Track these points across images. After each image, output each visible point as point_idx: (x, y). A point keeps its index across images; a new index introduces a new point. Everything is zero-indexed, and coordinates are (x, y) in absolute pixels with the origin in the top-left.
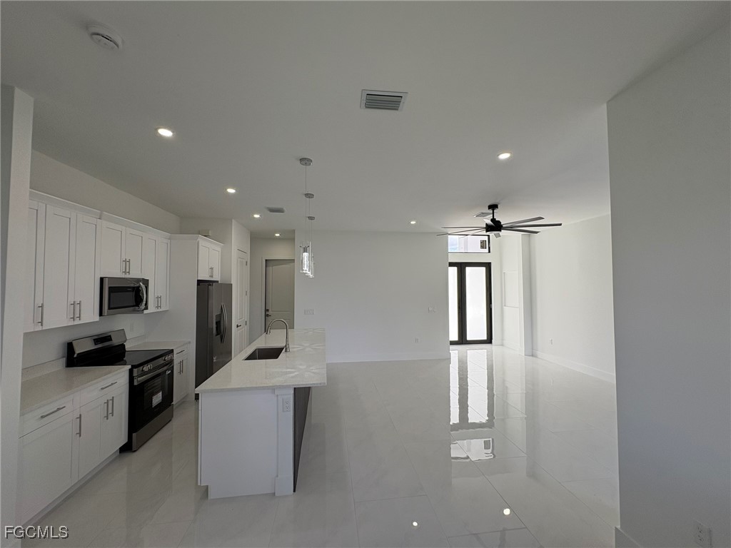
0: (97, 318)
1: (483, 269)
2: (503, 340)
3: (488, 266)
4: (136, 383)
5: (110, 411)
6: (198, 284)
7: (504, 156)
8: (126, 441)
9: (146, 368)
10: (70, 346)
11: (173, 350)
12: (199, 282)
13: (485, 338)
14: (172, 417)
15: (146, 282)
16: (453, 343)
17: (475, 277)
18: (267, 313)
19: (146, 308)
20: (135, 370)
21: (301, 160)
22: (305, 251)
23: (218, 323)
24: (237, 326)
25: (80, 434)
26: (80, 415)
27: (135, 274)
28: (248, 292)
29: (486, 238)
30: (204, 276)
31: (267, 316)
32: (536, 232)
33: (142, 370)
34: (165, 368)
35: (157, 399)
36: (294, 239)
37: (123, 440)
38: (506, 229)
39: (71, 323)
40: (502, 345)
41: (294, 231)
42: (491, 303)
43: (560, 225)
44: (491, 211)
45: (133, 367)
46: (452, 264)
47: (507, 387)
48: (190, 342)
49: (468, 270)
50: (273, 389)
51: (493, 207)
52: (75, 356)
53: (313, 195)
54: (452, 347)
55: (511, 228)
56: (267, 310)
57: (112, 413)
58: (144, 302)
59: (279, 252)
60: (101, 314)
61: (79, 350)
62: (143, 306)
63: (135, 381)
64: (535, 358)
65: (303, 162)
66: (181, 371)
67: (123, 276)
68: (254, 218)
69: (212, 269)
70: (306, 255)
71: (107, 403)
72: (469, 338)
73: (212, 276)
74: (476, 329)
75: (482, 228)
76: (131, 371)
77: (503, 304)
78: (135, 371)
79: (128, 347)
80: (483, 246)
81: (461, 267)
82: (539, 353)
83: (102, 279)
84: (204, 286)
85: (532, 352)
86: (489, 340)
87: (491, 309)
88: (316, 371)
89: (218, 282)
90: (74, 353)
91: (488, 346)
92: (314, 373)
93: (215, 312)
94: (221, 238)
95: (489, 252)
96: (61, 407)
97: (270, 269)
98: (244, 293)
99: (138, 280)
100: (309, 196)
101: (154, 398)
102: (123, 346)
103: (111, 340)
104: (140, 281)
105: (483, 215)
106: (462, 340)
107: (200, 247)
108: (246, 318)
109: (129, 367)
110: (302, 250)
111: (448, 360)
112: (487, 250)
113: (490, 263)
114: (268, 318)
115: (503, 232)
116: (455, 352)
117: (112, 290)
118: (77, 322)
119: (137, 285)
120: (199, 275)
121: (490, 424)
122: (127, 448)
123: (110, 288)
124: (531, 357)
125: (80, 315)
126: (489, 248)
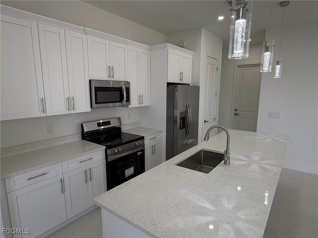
0: (89, 110)
6: (168, 86)
12: (169, 84)
15: (128, 84)
20: (108, 151)
24: (205, 122)
34: (136, 150)
48: (161, 131)
60: (91, 107)
62: (124, 102)
63: (108, 158)
68: (219, 20)
73: (181, 80)
83: (90, 81)
89: (189, 85)
104: (122, 83)
119: (120, 86)
120: (169, 79)
123: (95, 87)
125: (74, 107)
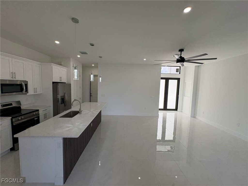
1: (176, 81)
2: (182, 109)
3: (178, 80)
6: (53, 84)
8: (12, 146)
11: (39, 110)
12: (53, 83)
13: (174, 108)
15: (26, 82)
16: (160, 110)
17: (173, 84)
18: (91, 95)
19: (28, 93)
24: (75, 100)
27: (19, 79)
28: (81, 87)
29: (179, 68)
31: (90, 96)
32: (202, 63)
38: (187, 61)
40: (181, 112)
42: (178, 95)
43: (216, 59)
44: (180, 53)
46: (162, 78)
48: (50, 106)
49: (170, 81)
51: (181, 50)
56: (90, 94)
63: (14, 123)
64: (195, 119)
67: (12, 79)
68: (78, 57)
72: (168, 108)
73: (61, 81)
74: (171, 104)
77: (183, 95)
80: (177, 71)
81: (167, 80)
82: (197, 117)
85: (194, 115)
86: (176, 109)
89: (65, 83)
91: (175, 112)
95: (180, 73)
98: (79, 87)
100: (92, 45)
102: (20, 107)
104: (22, 81)
106: (165, 108)
108: (80, 97)
111: (158, 116)
112: (179, 73)
115: (185, 63)
116: (161, 113)
120: (53, 80)
124: (193, 118)
126: (180, 72)
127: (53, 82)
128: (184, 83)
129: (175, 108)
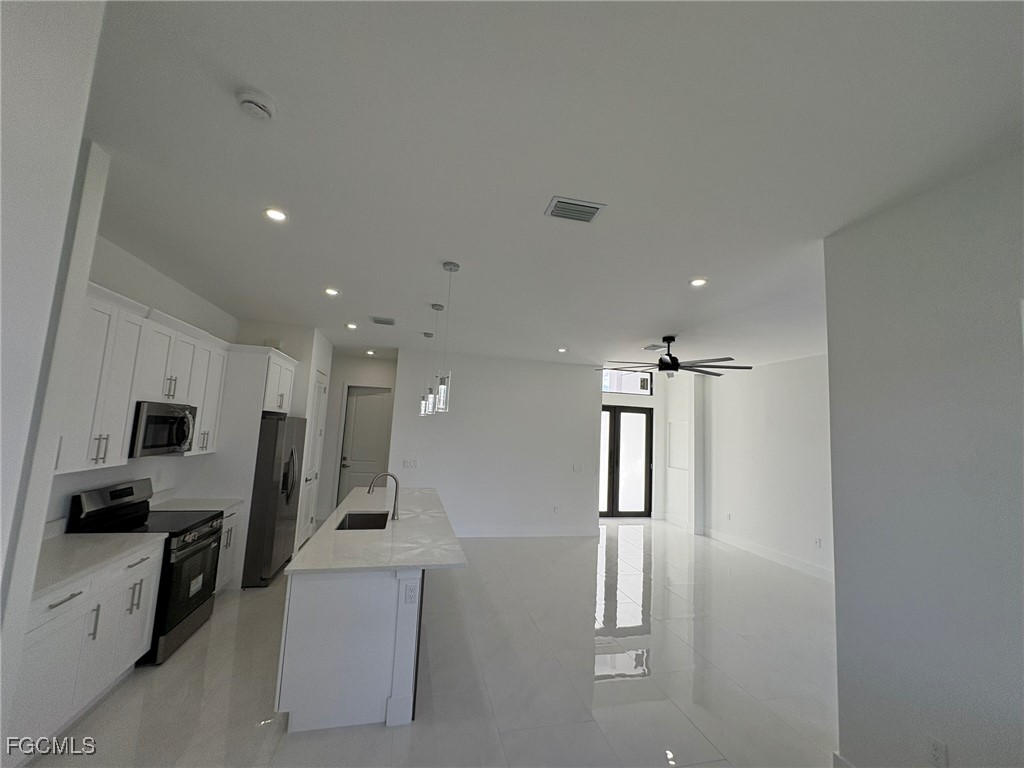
0: (124, 461)
1: (643, 417)
2: (665, 512)
3: (649, 412)
4: (173, 560)
5: (136, 602)
6: (263, 418)
7: (698, 283)
8: (148, 648)
9: (189, 538)
10: (76, 501)
11: (222, 512)
12: (265, 414)
14: (211, 613)
15: (193, 411)
16: (603, 515)
17: (632, 426)
18: (344, 462)
19: (189, 450)
20: (174, 541)
21: (446, 264)
22: (442, 382)
23: (286, 476)
24: (307, 480)
25: (94, 635)
26: (99, 606)
27: (180, 399)
28: (323, 432)
29: (648, 376)
30: (271, 407)
31: (343, 466)
32: (719, 375)
33: (184, 541)
34: (211, 539)
35: (196, 585)
36: (396, 360)
37: (144, 647)
38: (684, 368)
39: (92, 467)
40: (664, 520)
41: (397, 350)
42: (651, 462)
43: (750, 368)
44: (667, 345)
45: (173, 535)
46: (605, 408)
47: (668, 578)
48: (242, 502)
49: (624, 416)
50: (394, 571)
51: (669, 339)
52: (83, 516)
53: (442, 307)
54: (602, 520)
55: (690, 367)
56: (344, 459)
57: (138, 605)
58: (189, 441)
59: (370, 377)
60: (131, 455)
61: (88, 507)
62: (186, 446)
63: (173, 556)
64: (707, 539)
65: (448, 267)
66: (228, 545)
67: (164, 400)
68: (349, 329)
69: (282, 396)
70: (443, 388)
71: (134, 589)
72: (622, 508)
73: (280, 407)
74: (631, 497)
75: (655, 365)
76: (168, 542)
77: (667, 464)
78: (175, 543)
79: (153, 505)
80: (643, 386)
81: (615, 412)
82: (713, 532)
83: (139, 405)
84: (271, 421)
85: (703, 530)
86: (647, 513)
87: (651, 471)
88: (446, 547)
90: (81, 511)
91: (645, 520)
92: (445, 549)
93: (282, 458)
94: (297, 353)
95: (651, 394)
96: (77, 592)
97: (353, 399)
98: (319, 433)
99: (184, 408)
100: (437, 307)
101: (193, 582)
102: (146, 504)
103: (132, 494)
104: (186, 409)
105: (655, 347)
106: (613, 511)
107: (271, 364)
108: (317, 469)
109: (166, 535)
110: (438, 381)
111: (596, 537)
112: (648, 392)
113: (651, 410)
114: (345, 470)
116: (605, 526)
117: (150, 419)
118: (100, 465)
119: (182, 415)
120: (266, 405)
121: (644, 629)
122: (149, 660)
123: (149, 417)
124: (702, 538)
125: (105, 455)
126: (651, 389)
127: (264, 412)
128: (667, 426)
129: (643, 510)
